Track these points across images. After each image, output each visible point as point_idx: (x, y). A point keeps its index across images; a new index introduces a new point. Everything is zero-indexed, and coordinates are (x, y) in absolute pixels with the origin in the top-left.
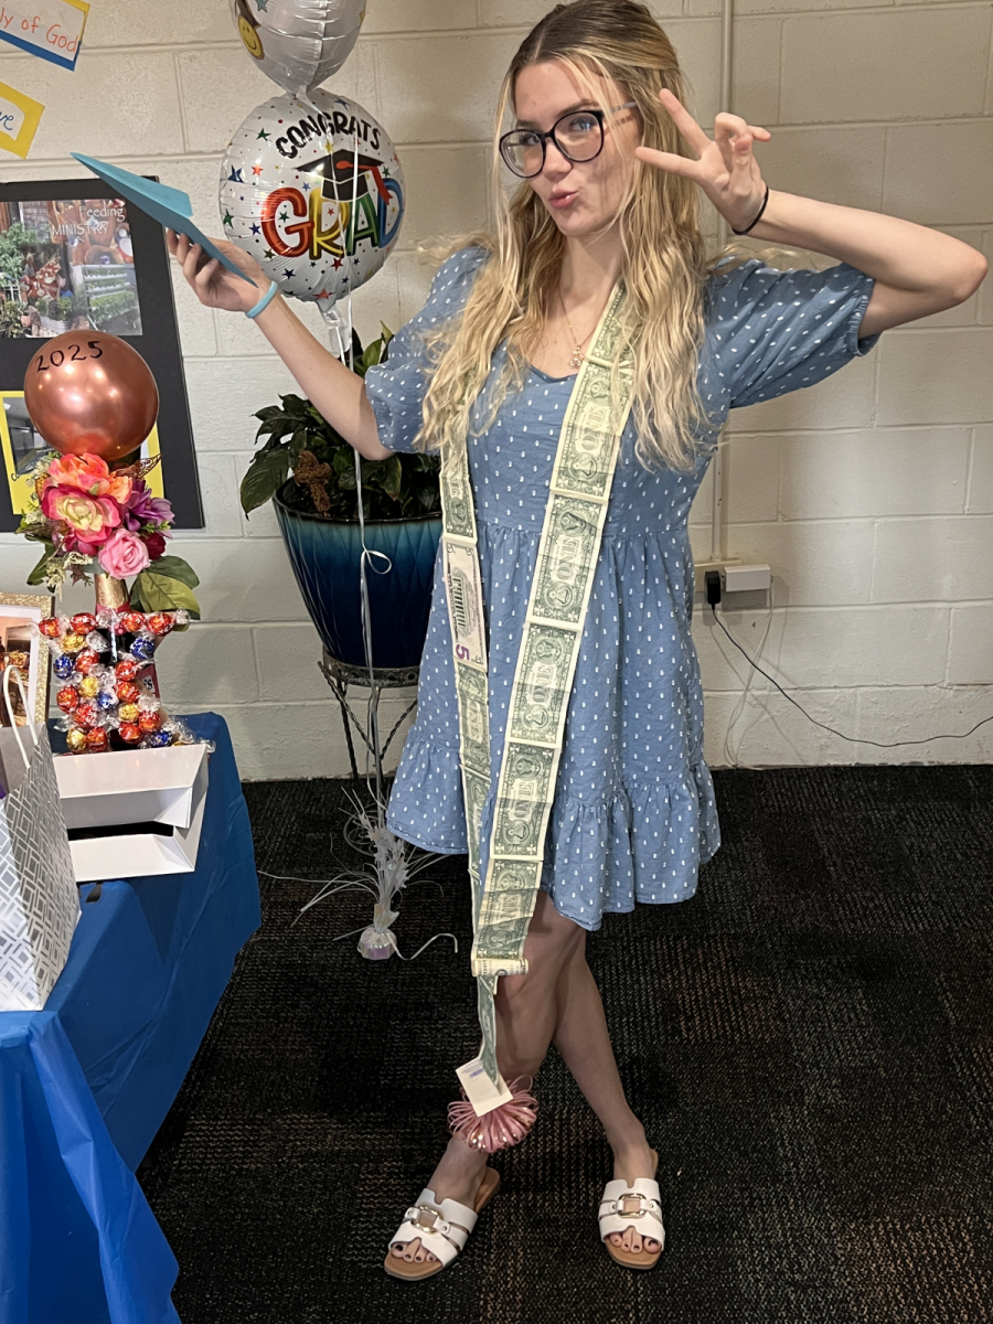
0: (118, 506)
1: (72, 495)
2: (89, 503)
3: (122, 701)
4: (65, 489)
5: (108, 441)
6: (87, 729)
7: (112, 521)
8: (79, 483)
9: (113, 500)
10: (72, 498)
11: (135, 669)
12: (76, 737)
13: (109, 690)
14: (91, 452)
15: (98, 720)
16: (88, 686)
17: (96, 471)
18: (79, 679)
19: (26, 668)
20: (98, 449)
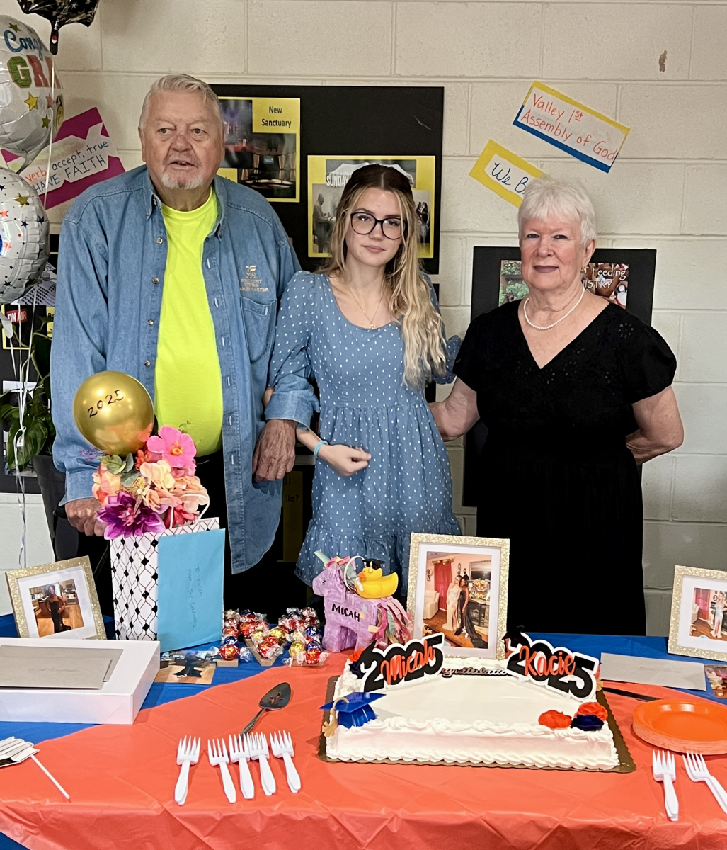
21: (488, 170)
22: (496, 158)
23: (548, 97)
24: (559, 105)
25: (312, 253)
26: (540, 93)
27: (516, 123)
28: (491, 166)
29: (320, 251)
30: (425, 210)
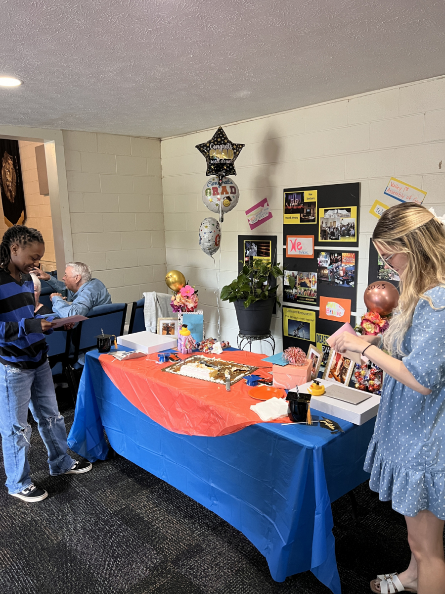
0: (380, 328)
1: (369, 322)
2: (372, 325)
3: (370, 379)
4: (367, 320)
5: (382, 310)
6: (360, 384)
7: (377, 331)
8: (371, 319)
9: (379, 326)
10: (368, 323)
11: (375, 371)
12: (357, 385)
13: (367, 375)
14: (377, 312)
15: (364, 382)
16: (363, 372)
17: (377, 317)
18: (361, 370)
19: (349, 364)
20: (379, 312)
21: (375, 211)
22: (378, 206)
23: (396, 183)
24: (400, 185)
25: (320, 240)
26: (393, 181)
27: (385, 193)
28: (376, 209)
29: (322, 239)
30: (354, 225)
